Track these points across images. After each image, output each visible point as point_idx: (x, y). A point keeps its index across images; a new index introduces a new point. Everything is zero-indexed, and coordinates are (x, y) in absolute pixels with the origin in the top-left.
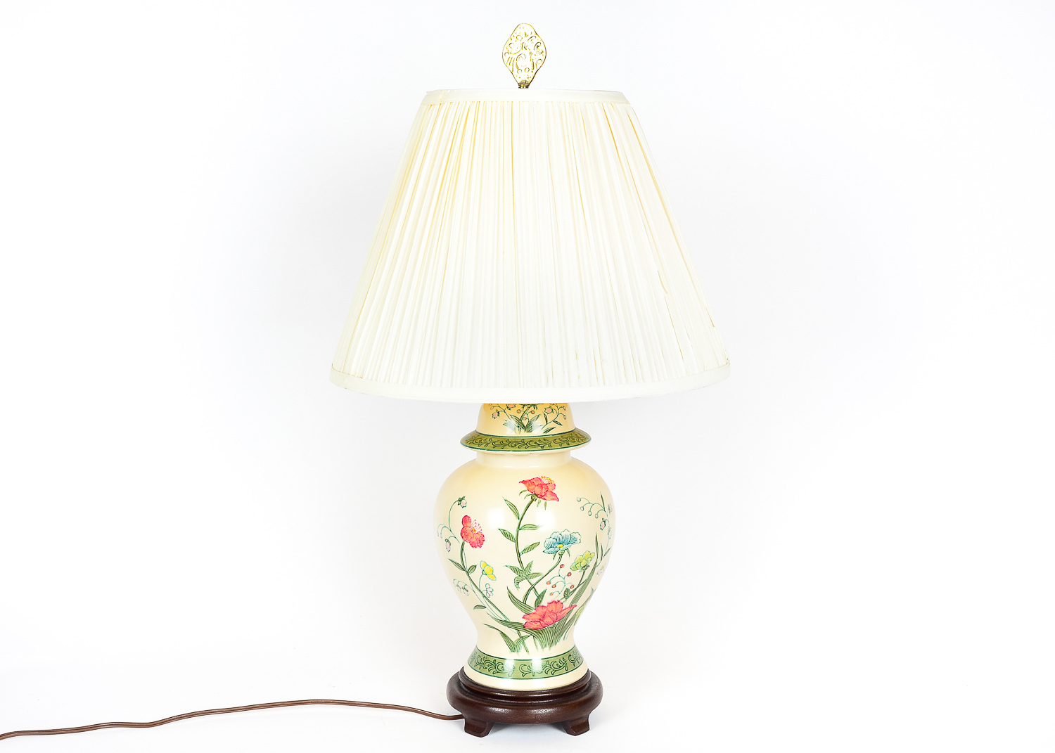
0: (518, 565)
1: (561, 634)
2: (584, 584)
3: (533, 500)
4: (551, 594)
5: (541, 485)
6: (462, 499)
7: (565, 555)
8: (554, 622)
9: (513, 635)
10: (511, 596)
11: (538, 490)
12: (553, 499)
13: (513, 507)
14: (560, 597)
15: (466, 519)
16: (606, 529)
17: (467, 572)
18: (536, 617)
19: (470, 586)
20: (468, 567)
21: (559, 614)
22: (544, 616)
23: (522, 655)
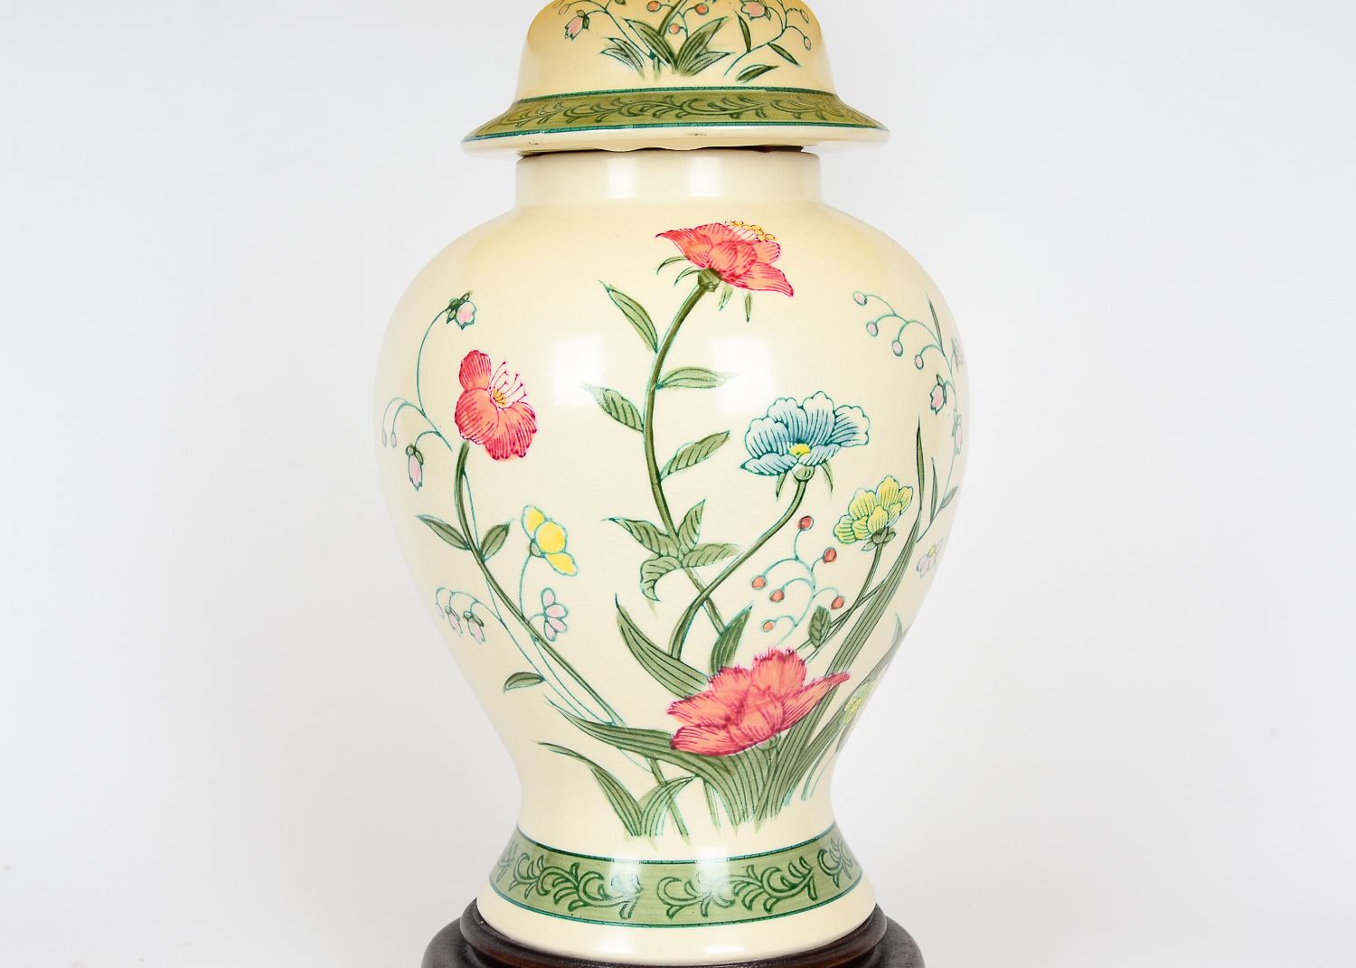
0: (654, 518)
1: (794, 776)
2: (877, 597)
3: (703, 288)
4: (768, 625)
5: (733, 246)
6: (462, 300)
7: (818, 481)
8: (775, 730)
9: (634, 773)
10: (630, 632)
11: (721, 260)
12: (775, 289)
13: (637, 314)
14: (793, 638)
15: (473, 365)
16: (947, 411)
17: (481, 556)
18: (716, 711)
19: (489, 608)
20: (479, 536)
21: (791, 703)
22: (740, 708)
23: (666, 844)
